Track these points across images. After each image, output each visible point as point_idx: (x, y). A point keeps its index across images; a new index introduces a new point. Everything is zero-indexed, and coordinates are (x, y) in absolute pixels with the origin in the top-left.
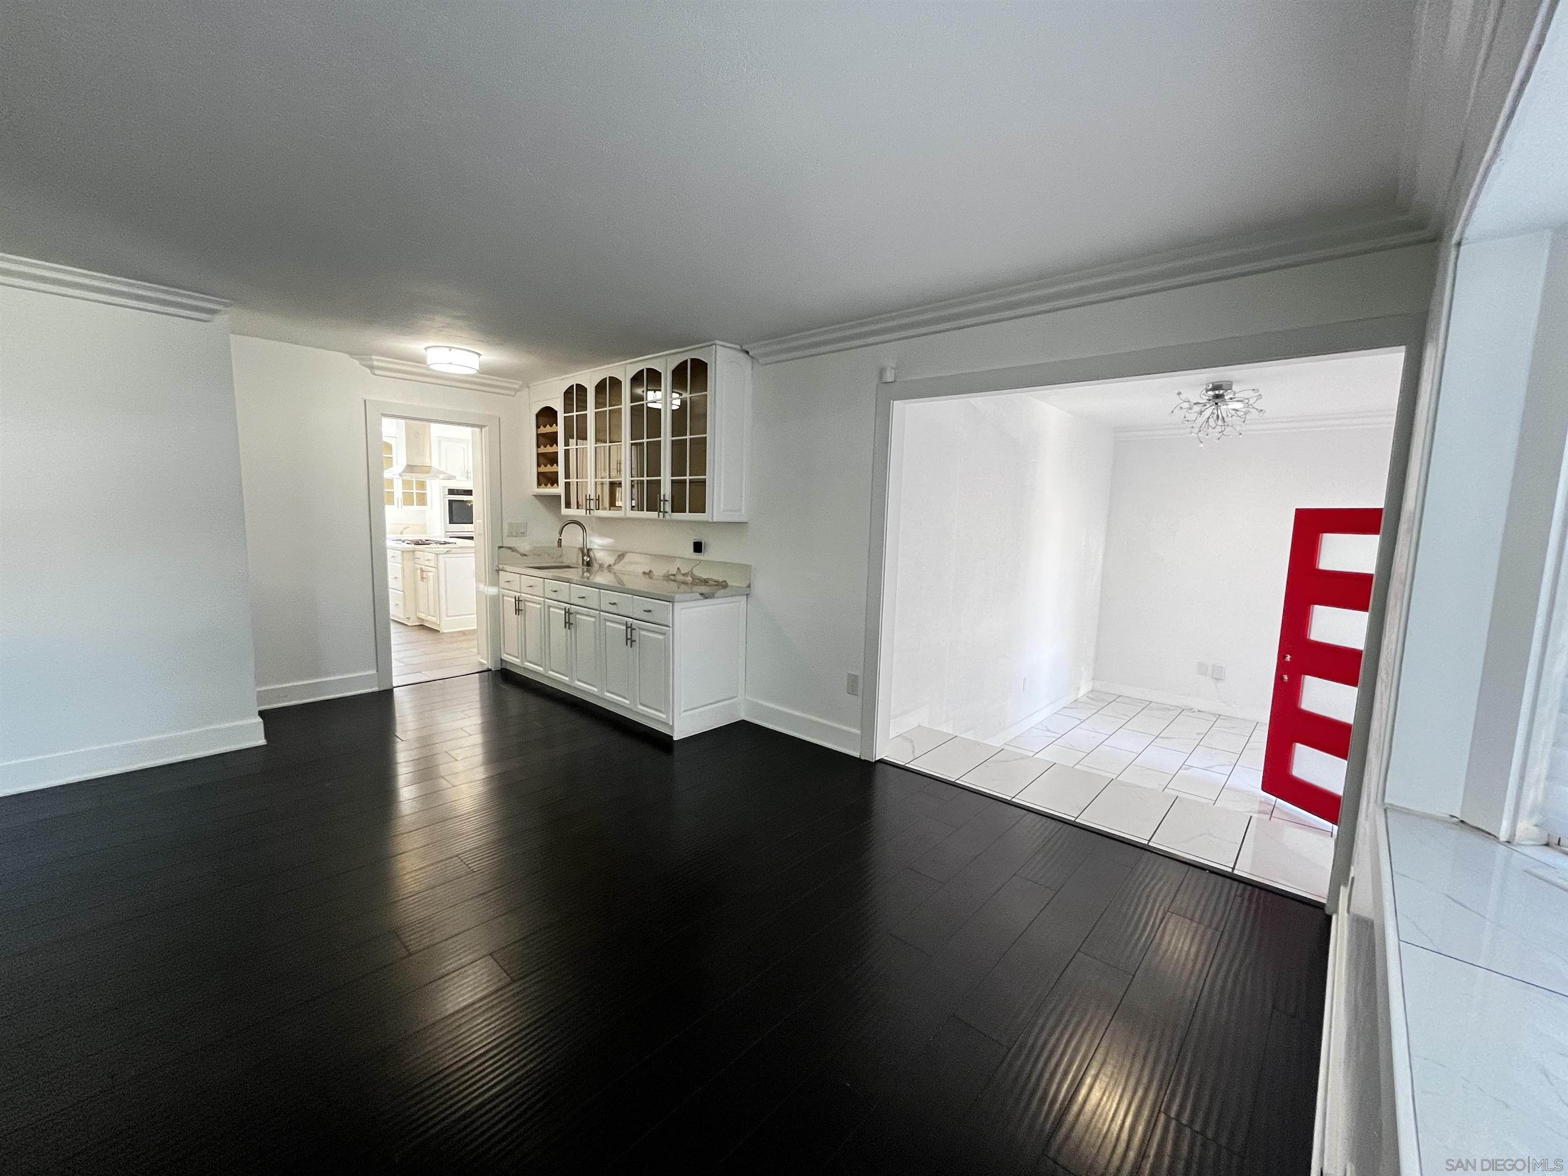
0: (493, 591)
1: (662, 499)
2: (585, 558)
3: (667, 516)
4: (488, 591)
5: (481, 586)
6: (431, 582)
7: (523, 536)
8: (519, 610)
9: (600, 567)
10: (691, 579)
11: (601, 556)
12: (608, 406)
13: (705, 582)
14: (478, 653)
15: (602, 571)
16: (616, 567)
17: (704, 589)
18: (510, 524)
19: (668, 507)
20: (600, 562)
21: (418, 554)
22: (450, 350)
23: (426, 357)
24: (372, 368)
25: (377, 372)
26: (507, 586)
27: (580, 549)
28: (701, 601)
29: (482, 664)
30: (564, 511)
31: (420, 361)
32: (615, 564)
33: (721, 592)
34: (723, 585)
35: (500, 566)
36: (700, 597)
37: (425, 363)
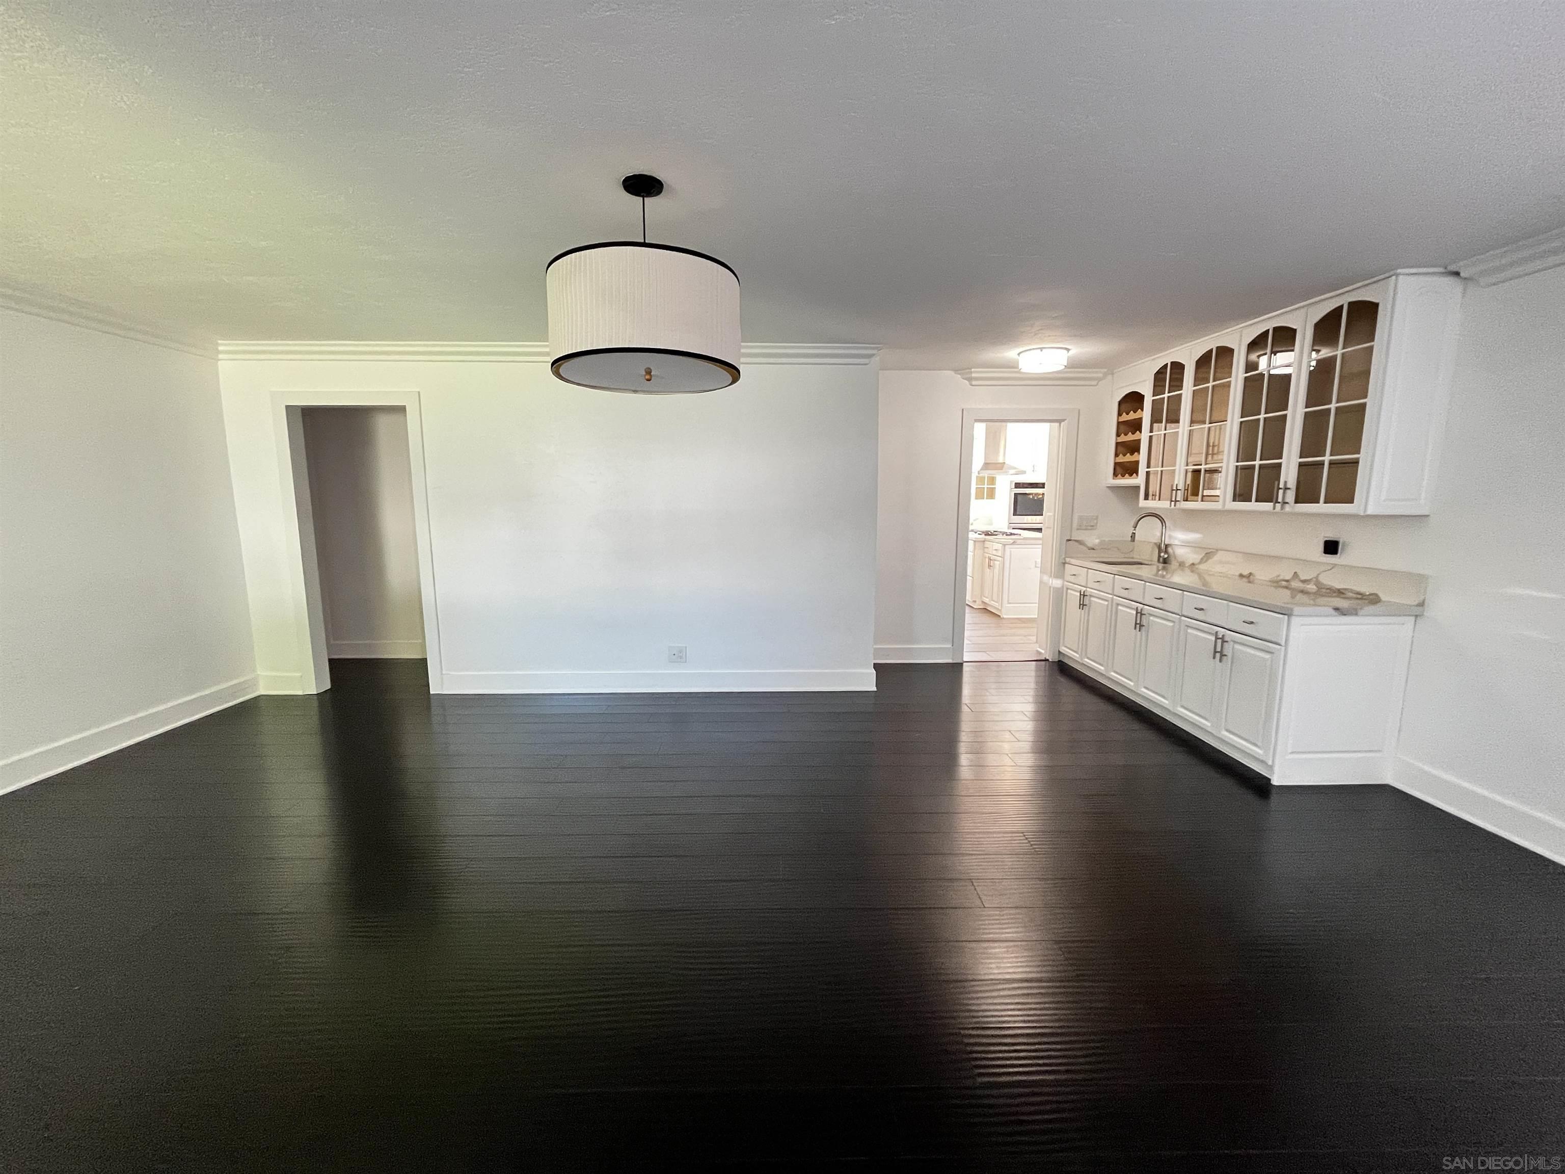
0: (1057, 583)
1: (1281, 486)
2: (1162, 554)
3: (1288, 508)
4: (1052, 584)
5: (1046, 578)
6: (996, 571)
7: (1093, 529)
8: (1083, 605)
9: (1180, 565)
10: (1314, 587)
11: (1180, 552)
12: (1211, 381)
13: (1340, 593)
14: (1037, 642)
15: (1182, 570)
16: (1202, 567)
17: (1343, 603)
18: (1081, 518)
19: (1291, 496)
20: (1180, 560)
21: (987, 544)
22: (1041, 351)
23: (1018, 362)
24: (970, 379)
25: (974, 383)
26: (1072, 579)
27: (1155, 544)
28: (1334, 618)
29: (1040, 653)
30: (1142, 503)
31: (1012, 366)
32: (1200, 563)
33: (1371, 609)
34: (1374, 599)
35: (1067, 559)
36: (1333, 612)
37: (1017, 367)
